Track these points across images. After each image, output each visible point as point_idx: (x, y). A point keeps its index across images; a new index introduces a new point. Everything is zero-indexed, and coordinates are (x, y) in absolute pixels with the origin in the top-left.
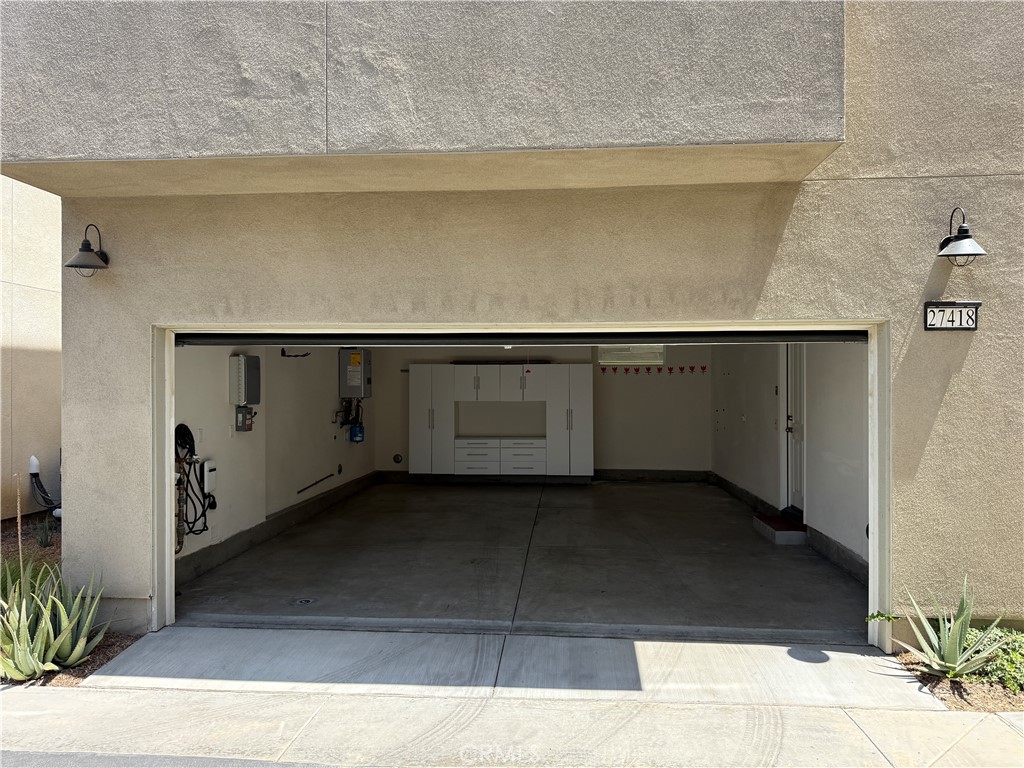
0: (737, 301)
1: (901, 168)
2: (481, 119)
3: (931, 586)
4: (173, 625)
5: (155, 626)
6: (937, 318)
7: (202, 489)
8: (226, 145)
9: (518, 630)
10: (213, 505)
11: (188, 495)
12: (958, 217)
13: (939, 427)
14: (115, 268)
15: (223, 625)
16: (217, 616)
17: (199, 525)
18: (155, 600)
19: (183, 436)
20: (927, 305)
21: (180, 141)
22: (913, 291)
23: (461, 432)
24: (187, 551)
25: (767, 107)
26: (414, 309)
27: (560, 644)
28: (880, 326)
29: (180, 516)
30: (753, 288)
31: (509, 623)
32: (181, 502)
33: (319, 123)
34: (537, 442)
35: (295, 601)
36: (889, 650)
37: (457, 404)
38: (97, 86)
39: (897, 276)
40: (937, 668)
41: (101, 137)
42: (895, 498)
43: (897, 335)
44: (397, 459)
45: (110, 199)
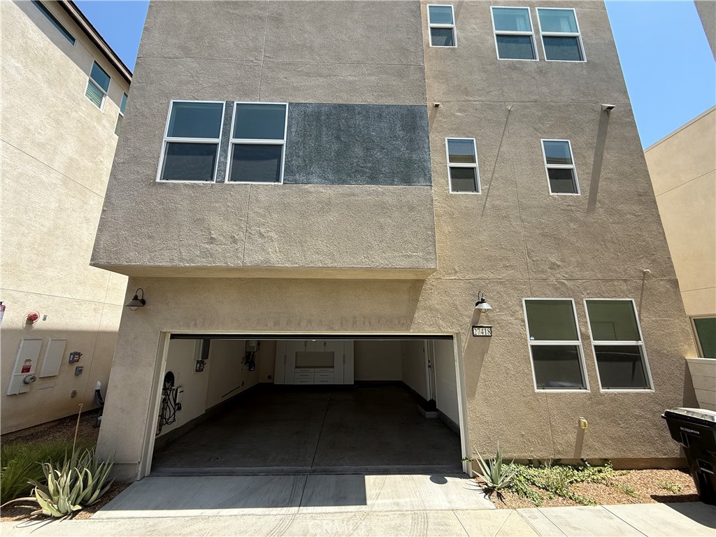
0: (403, 324)
1: (459, 276)
2: (305, 256)
3: (485, 445)
4: (148, 476)
5: (139, 478)
6: (477, 332)
7: (175, 401)
8: (202, 262)
9: (314, 472)
10: (179, 408)
11: (168, 405)
12: (481, 294)
13: (482, 376)
14: (147, 307)
15: (174, 474)
16: (172, 469)
17: (171, 420)
18: (141, 464)
19: (169, 377)
20: (473, 327)
21: (181, 260)
22: (468, 321)
23: (298, 365)
24: (163, 433)
25: (409, 256)
26: (275, 325)
27: (332, 479)
28: (457, 334)
29: (162, 416)
30: (409, 319)
31: (310, 468)
32: (163, 409)
33: (240, 255)
34: (331, 370)
35: (211, 458)
36: (471, 476)
37: (297, 352)
38: (150, 237)
39: (461, 315)
40: (490, 486)
41: (148, 256)
42: (468, 406)
43: (464, 338)
44: (269, 377)
45: (150, 278)
